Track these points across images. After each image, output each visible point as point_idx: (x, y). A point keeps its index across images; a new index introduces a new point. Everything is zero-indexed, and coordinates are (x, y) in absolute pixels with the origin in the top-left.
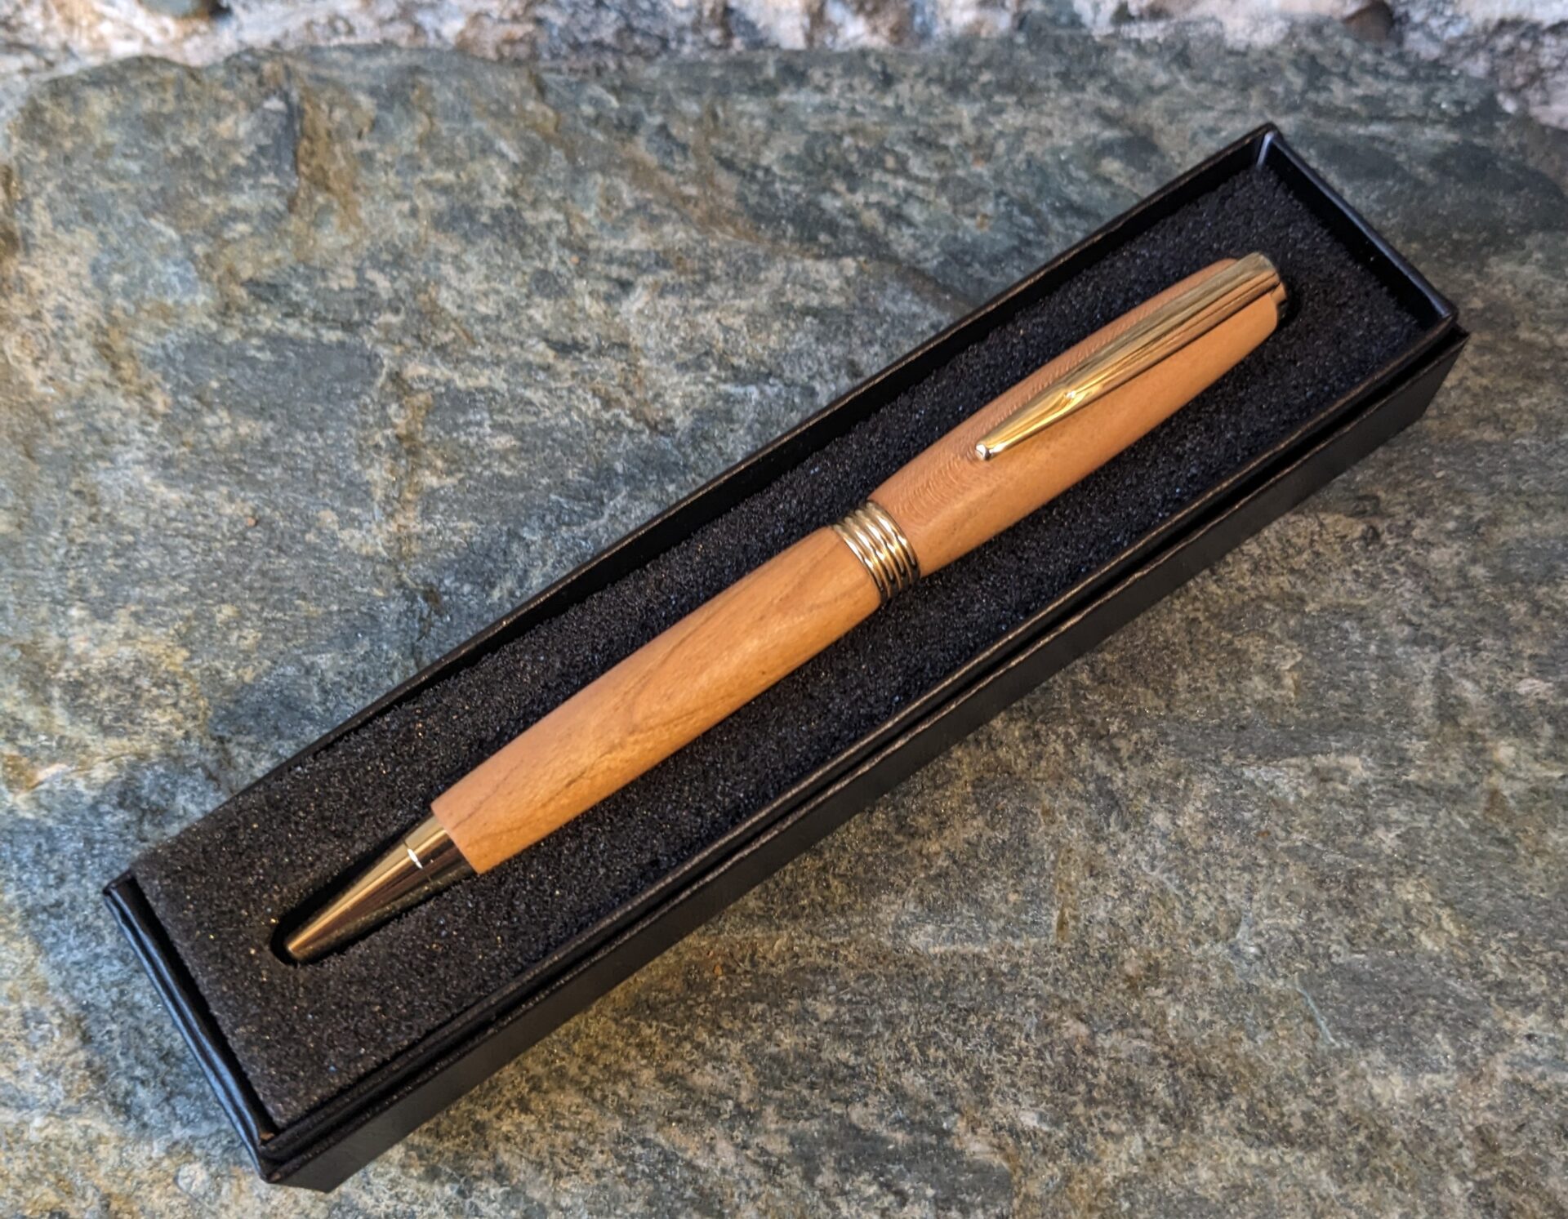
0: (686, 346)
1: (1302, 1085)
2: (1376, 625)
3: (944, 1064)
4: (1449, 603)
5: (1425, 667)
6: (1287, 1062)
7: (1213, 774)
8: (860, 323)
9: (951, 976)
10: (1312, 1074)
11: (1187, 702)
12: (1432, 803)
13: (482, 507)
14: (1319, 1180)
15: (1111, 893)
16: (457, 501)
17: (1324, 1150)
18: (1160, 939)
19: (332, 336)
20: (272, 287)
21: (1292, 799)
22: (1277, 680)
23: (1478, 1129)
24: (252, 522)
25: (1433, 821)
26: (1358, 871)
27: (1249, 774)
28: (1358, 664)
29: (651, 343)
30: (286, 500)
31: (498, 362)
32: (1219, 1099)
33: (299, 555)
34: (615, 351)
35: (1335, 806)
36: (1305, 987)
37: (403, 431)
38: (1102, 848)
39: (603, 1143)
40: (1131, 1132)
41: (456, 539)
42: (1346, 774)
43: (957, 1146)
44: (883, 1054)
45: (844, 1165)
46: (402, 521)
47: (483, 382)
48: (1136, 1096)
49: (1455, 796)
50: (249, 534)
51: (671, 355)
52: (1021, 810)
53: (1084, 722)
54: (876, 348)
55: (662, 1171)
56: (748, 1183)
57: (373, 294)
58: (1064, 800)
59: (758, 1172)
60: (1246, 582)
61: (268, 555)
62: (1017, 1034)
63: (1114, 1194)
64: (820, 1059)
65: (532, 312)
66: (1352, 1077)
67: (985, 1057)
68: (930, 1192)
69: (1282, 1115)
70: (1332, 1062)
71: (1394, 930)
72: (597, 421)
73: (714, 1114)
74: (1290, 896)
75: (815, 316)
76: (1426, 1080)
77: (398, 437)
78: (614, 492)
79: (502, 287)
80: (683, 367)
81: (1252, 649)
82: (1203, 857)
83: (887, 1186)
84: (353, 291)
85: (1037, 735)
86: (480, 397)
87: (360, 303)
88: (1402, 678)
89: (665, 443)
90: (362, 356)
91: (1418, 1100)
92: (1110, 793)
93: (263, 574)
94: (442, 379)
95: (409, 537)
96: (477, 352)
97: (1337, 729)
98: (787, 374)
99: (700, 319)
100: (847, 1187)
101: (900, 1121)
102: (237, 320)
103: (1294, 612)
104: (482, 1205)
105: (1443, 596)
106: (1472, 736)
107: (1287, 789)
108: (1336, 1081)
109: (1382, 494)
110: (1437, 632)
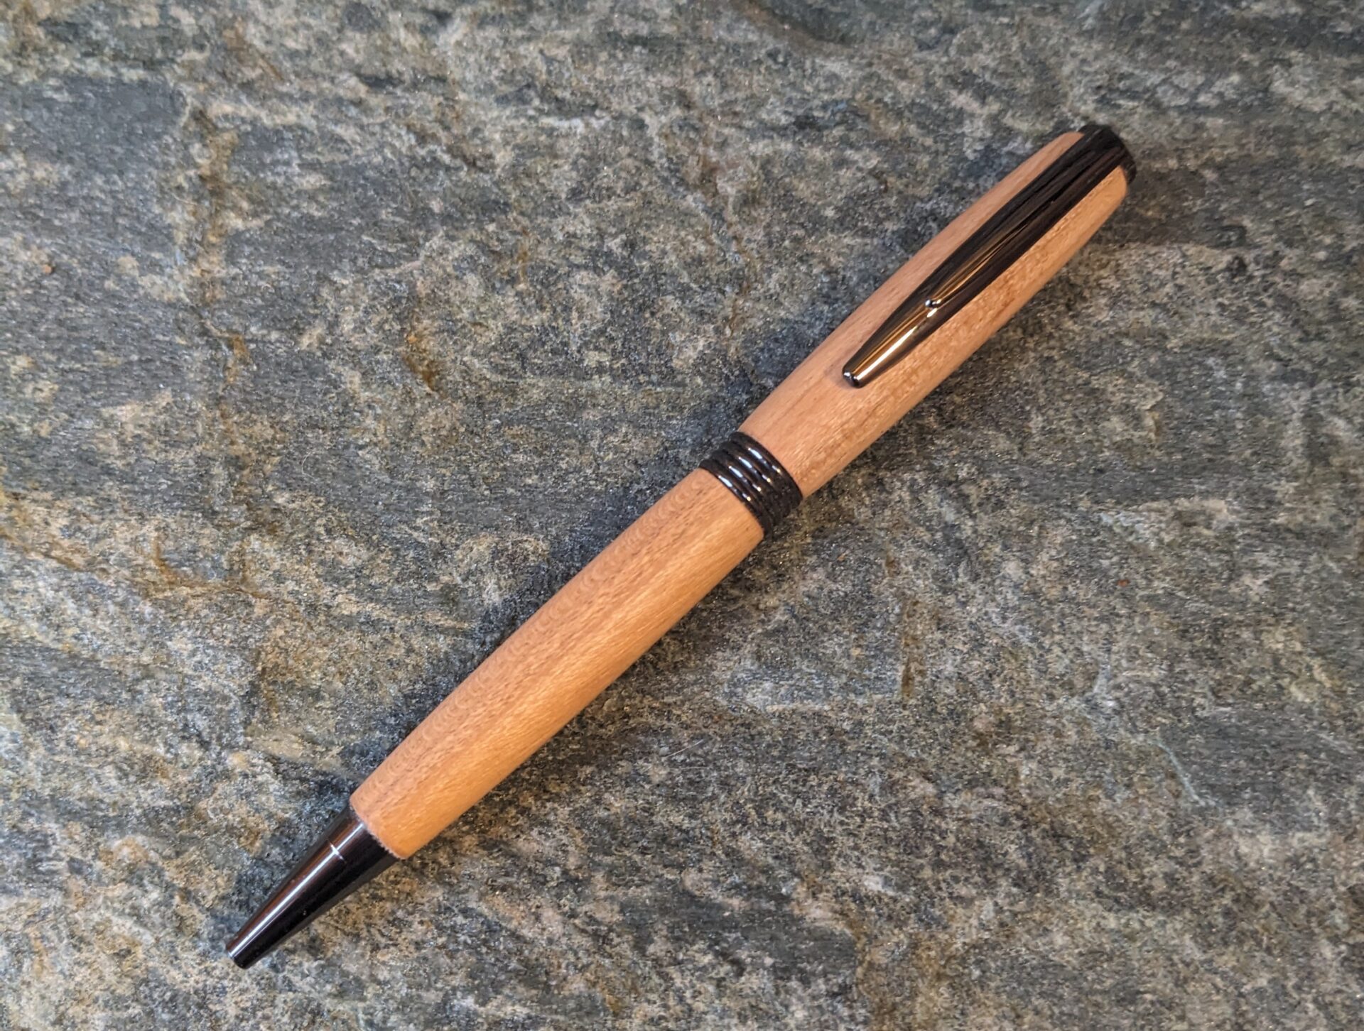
0: (507, 78)
1: (1165, 846)
2: (1242, 361)
3: (783, 827)
4: (1319, 337)
5: (1294, 404)
6: (1148, 822)
7: (1069, 521)
8: (692, 52)
9: (789, 736)
10: (1175, 834)
11: (1040, 444)
12: (1303, 548)
13: (289, 250)
14: (1182, 945)
15: (960, 646)
16: (264, 244)
17: (1187, 914)
18: (1012, 694)
19: (133, 75)
20: (71, 26)
21: (1153, 544)
22: (1137, 420)
23: (1351, 890)
24: (49, 269)
25: (1303, 566)
26: (1223, 619)
27: (1107, 519)
28: (1224, 403)
29: (469, 76)
30: (83, 246)
31: (306, 98)
32: (1075, 860)
33: (98, 303)
34: (432, 85)
35: (1199, 552)
36: (1168, 743)
37: (208, 173)
38: (950, 600)
39: (423, 913)
40: (981, 895)
41: (263, 284)
42: (1211, 517)
43: (797, 912)
44: (719, 816)
45: (677, 933)
46: (206, 266)
47: (291, 119)
48: (987, 859)
49: (1326, 540)
50: (45, 282)
51: (491, 87)
52: (863, 561)
53: (931, 468)
54: (709, 78)
55: (485, 942)
56: (576, 953)
57: (176, 31)
58: (910, 549)
59: (586, 942)
60: (1105, 317)
61: (65, 303)
62: (858, 794)
63: (963, 961)
64: (652, 823)
65: (344, 46)
66: (1217, 836)
67: (827, 819)
68: (769, 961)
69: (1143, 877)
70: (1196, 821)
71: (1261, 682)
72: (413, 158)
73: (540, 882)
74: (1151, 646)
75: (644, 45)
76: (1297, 839)
77: (201, 177)
78: (430, 233)
79: (312, 22)
80: (503, 100)
81: (1110, 388)
82: (1057, 608)
83: (723, 955)
84: (155, 29)
85: (880, 482)
86: (289, 135)
87: (163, 40)
88: (1270, 415)
89: (485, 180)
90: (164, 95)
91: (1288, 860)
92: (959, 542)
93: (60, 323)
94: (248, 117)
95: (213, 282)
96: (285, 88)
97: (1201, 471)
98: (615, 106)
99: (522, 50)
100: (681, 956)
101: (737, 887)
102: (34, 60)
103: (1155, 348)
104: (296, 980)
105: (1313, 329)
106: (1345, 476)
107: (1147, 534)
108: (1199, 841)
109: (1247, 222)
110: (1308, 367)
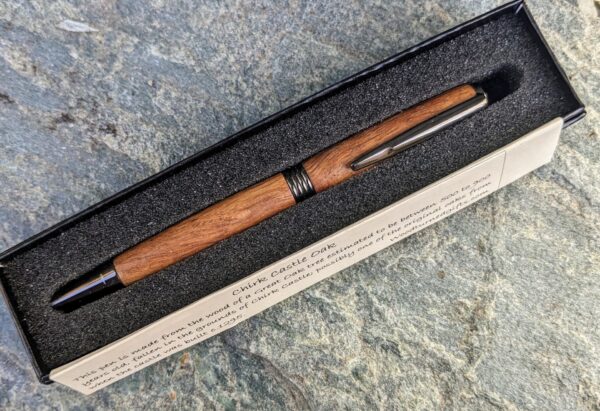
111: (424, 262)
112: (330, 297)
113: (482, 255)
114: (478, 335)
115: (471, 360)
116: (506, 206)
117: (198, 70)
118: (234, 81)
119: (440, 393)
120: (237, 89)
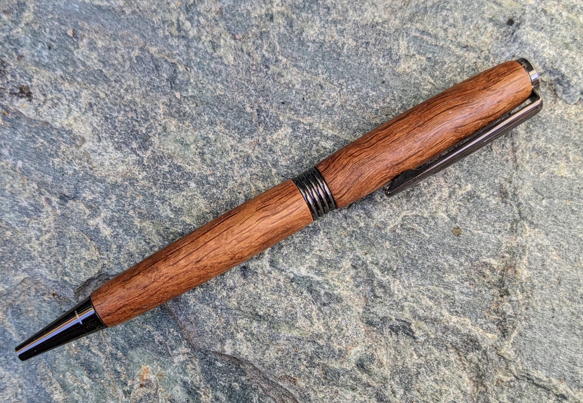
111: (433, 218)
112: (319, 273)
113: (506, 203)
114: (510, 301)
115: (504, 333)
116: (528, 140)
117: (128, 11)
118: (174, 20)
119: (471, 379)
120: (179, 29)
